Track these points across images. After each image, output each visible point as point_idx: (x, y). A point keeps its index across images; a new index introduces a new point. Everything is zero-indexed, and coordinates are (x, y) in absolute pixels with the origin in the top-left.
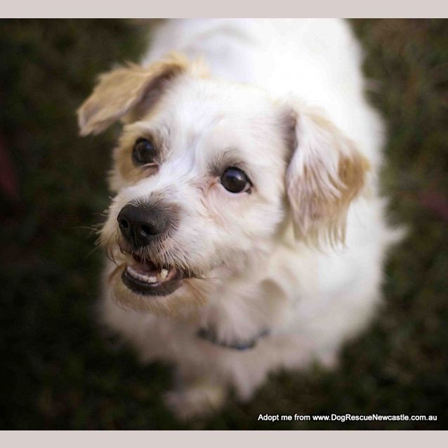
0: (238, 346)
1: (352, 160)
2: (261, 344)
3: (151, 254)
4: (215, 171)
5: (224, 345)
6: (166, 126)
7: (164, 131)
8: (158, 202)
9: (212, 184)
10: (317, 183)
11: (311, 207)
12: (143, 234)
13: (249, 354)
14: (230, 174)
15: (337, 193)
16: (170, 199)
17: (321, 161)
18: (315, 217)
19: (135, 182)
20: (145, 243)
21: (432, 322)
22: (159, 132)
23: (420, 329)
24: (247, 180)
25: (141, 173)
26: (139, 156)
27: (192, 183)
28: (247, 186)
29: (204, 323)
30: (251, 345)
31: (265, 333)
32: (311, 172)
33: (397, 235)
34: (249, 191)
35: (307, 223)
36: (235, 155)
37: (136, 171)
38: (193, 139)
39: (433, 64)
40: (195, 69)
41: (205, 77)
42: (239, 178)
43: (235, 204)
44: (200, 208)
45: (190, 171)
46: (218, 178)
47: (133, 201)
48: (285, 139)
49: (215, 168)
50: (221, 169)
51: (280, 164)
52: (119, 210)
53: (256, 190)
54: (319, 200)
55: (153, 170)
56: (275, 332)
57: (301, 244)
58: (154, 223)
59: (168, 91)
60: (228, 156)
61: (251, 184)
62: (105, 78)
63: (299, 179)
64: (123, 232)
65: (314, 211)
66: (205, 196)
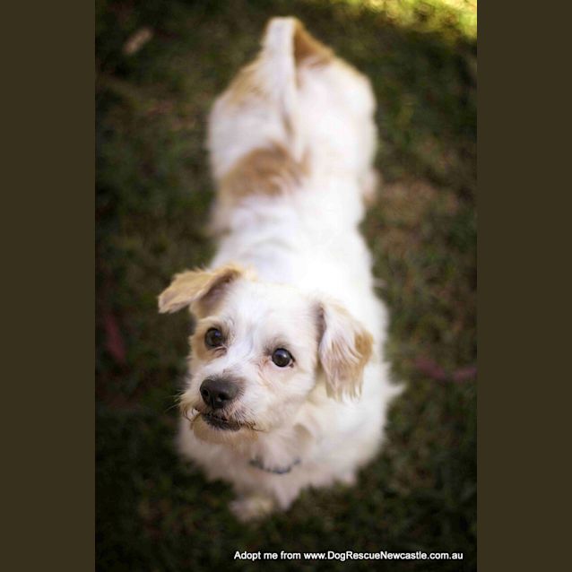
0: (279, 472)
1: (362, 336)
2: (295, 469)
3: (225, 414)
4: (268, 352)
5: (269, 470)
6: (230, 318)
7: (230, 323)
8: (230, 377)
9: (266, 362)
10: (342, 354)
11: (339, 371)
12: (219, 400)
13: (286, 477)
14: (278, 353)
15: (357, 360)
16: (238, 374)
17: (343, 338)
18: (343, 378)
19: (209, 362)
20: (221, 406)
21: (424, 452)
22: (226, 323)
23: (415, 457)
24: (291, 357)
25: (213, 354)
26: (210, 341)
27: (252, 361)
28: (291, 362)
29: (253, 457)
30: (288, 470)
31: (297, 462)
32: (336, 347)
33: (397, 390)
34: (292, 366)
35: (337, 383)
36: (282, 340)
37: (209, 352)
38: (251, 328)
39: (425, 265)
40: (249, 274)
41: (254, 280)
42: (285, 356)
43: (282, 375)
44: (258, 378)
45: (250, 352)
46: (270, 357)
47: (211, 377)
48: (316, 325)
49: (268, 349)
50: (273, 350)
51: (314, 343)
52: (201, 383)
53: (297, 364)
54: (345, 366)
55: (223, 352)
56: (304, 461)
57: (331, 400)
58: (227, 392)
59: (229, 293)
60: (278, 340)
61: (294, 360)
62: (179, 277)
63: (329, 352)
64: (204, 399)
65: (342, 374)
66: (262, 371)
